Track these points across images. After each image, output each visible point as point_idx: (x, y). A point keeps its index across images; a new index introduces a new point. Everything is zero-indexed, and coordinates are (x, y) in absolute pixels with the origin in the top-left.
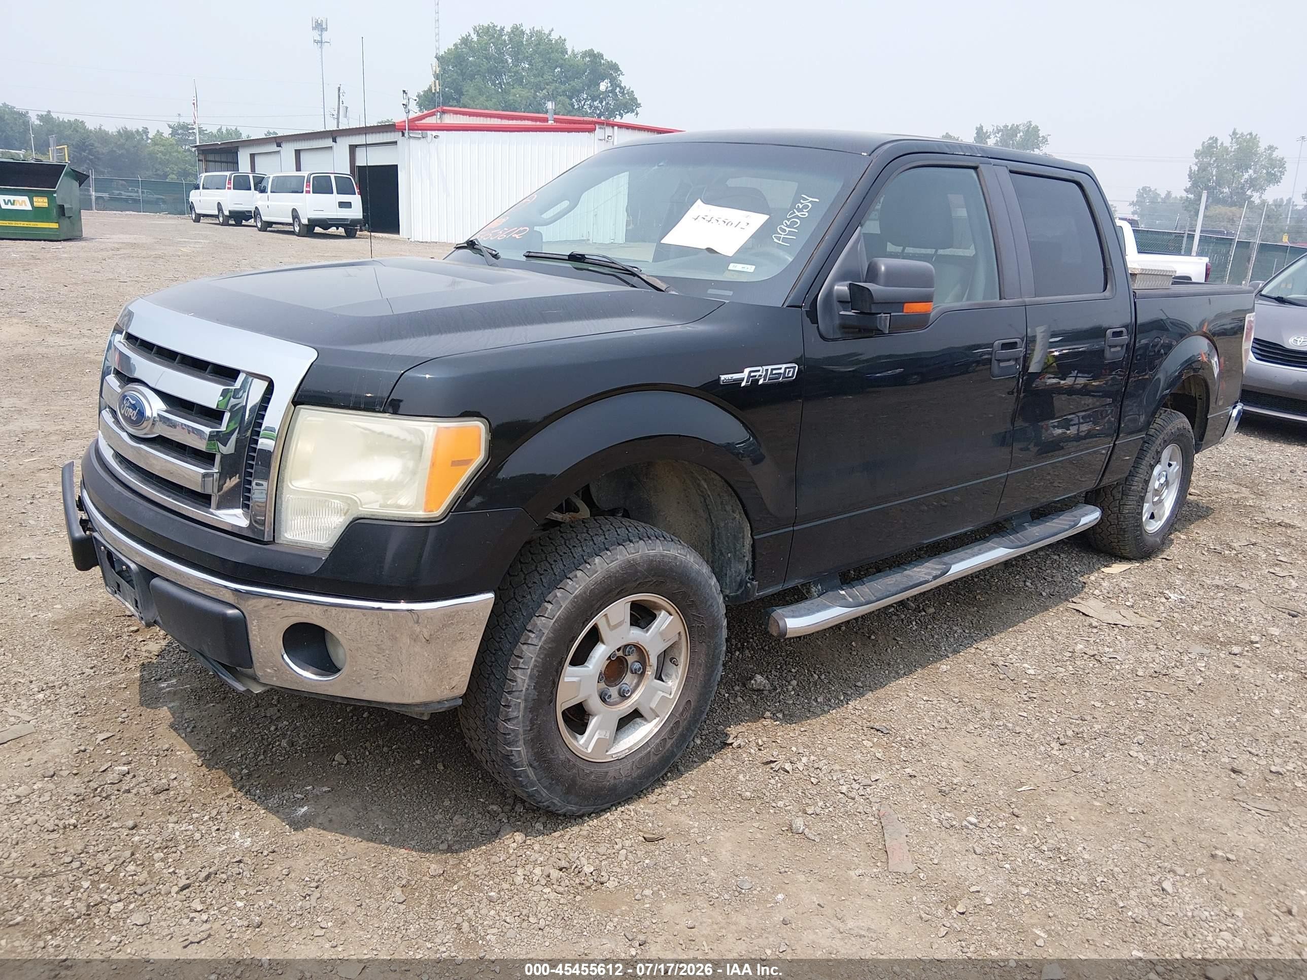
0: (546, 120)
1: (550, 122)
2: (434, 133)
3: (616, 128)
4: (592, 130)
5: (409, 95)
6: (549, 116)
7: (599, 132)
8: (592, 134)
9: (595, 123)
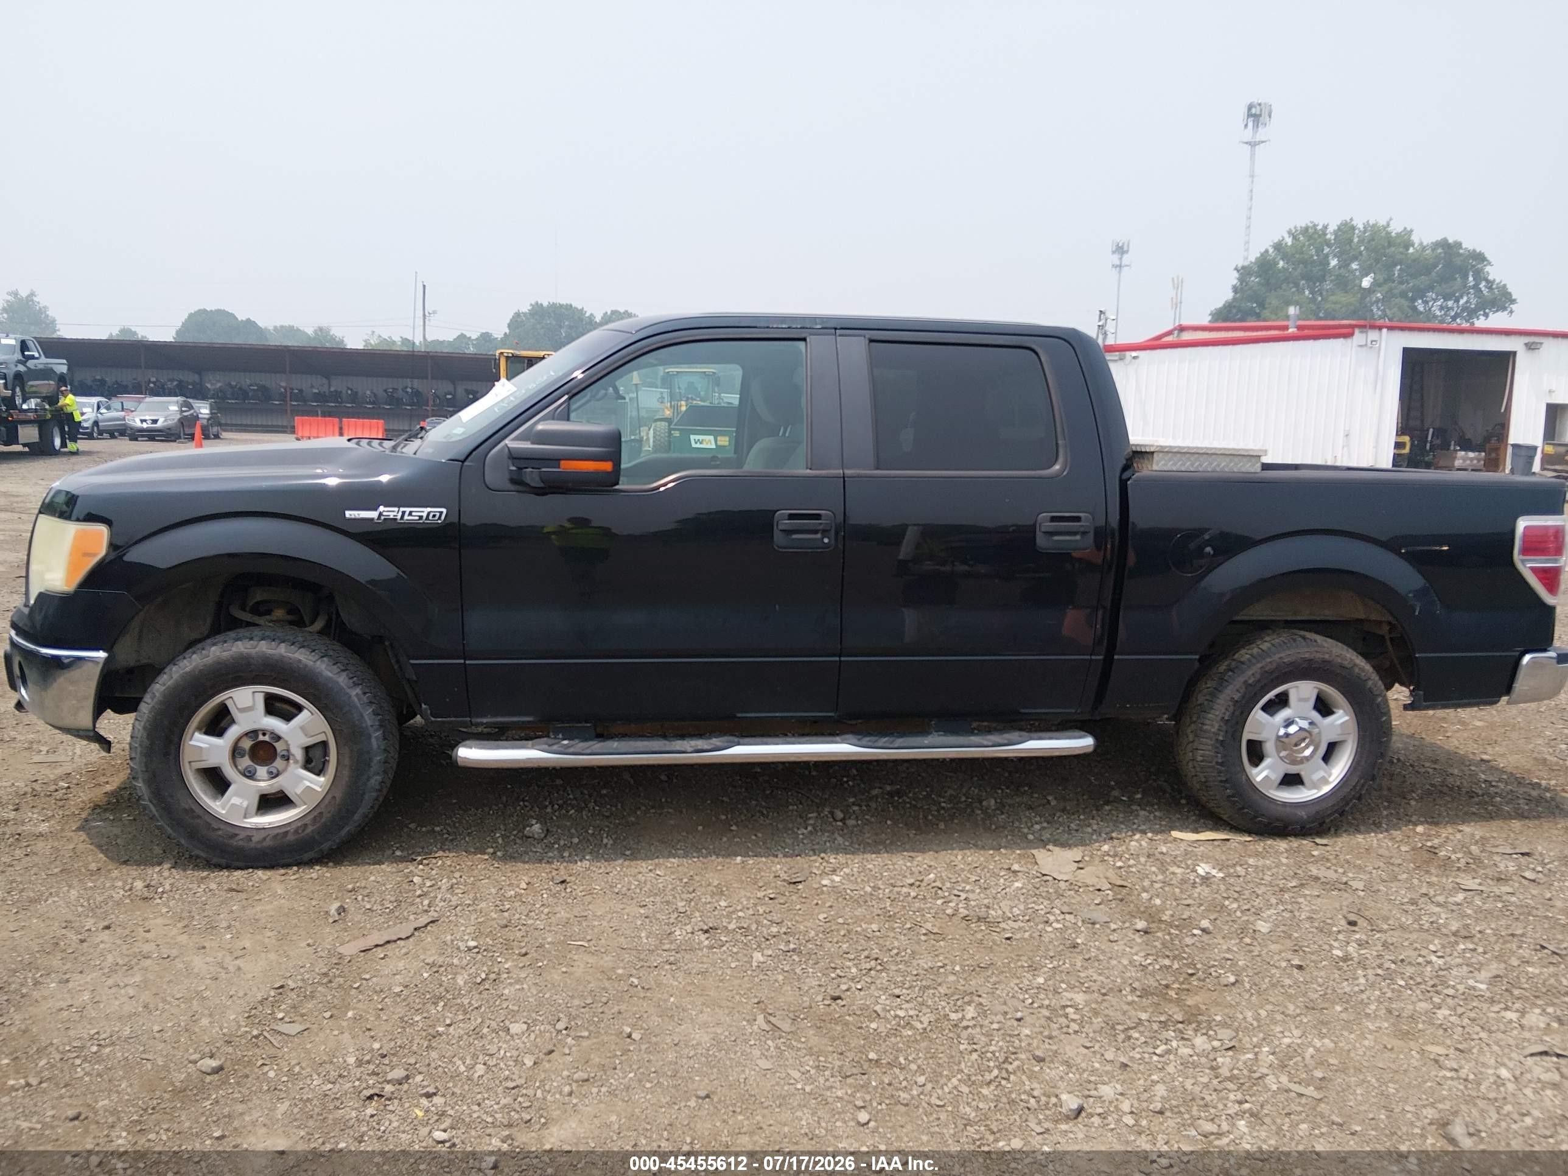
0: (1286, 328)
1: (1290, 330)
2: (1134, 354)
3: (1385, 330)
4: (1348, 335)
5: (1108, 315)
6: (1290, 323)
7: (1359, 337)
8: (1349, 341)
9: (1353, 327)
